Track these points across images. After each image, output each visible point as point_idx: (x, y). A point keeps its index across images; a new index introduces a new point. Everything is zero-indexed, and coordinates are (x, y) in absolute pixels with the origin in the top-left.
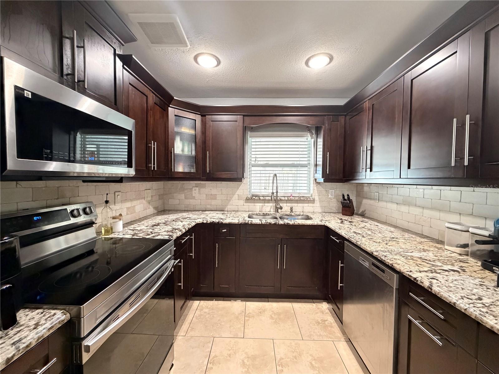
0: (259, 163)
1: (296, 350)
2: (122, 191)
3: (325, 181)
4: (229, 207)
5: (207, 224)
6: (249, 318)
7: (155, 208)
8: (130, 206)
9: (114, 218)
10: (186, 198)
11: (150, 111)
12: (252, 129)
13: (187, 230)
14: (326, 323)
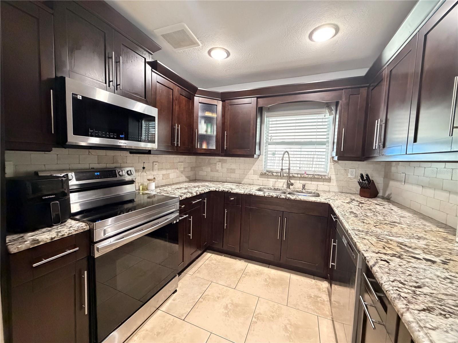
0: (274, 141)
1: (277, 311)
2: (159, 162)
3: (339, 159)
4: (245, 181)
5: (218, 192)
6: (246, 276)
7: (187, 177)
8: (165, 173)
9: (149, 180)
10: (211, 171)
11: (175, 101)
12: (269, 110)
13: (198, 194)
14: (318, 299)
